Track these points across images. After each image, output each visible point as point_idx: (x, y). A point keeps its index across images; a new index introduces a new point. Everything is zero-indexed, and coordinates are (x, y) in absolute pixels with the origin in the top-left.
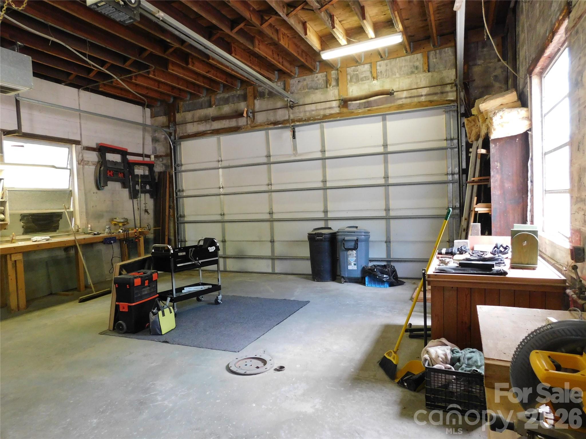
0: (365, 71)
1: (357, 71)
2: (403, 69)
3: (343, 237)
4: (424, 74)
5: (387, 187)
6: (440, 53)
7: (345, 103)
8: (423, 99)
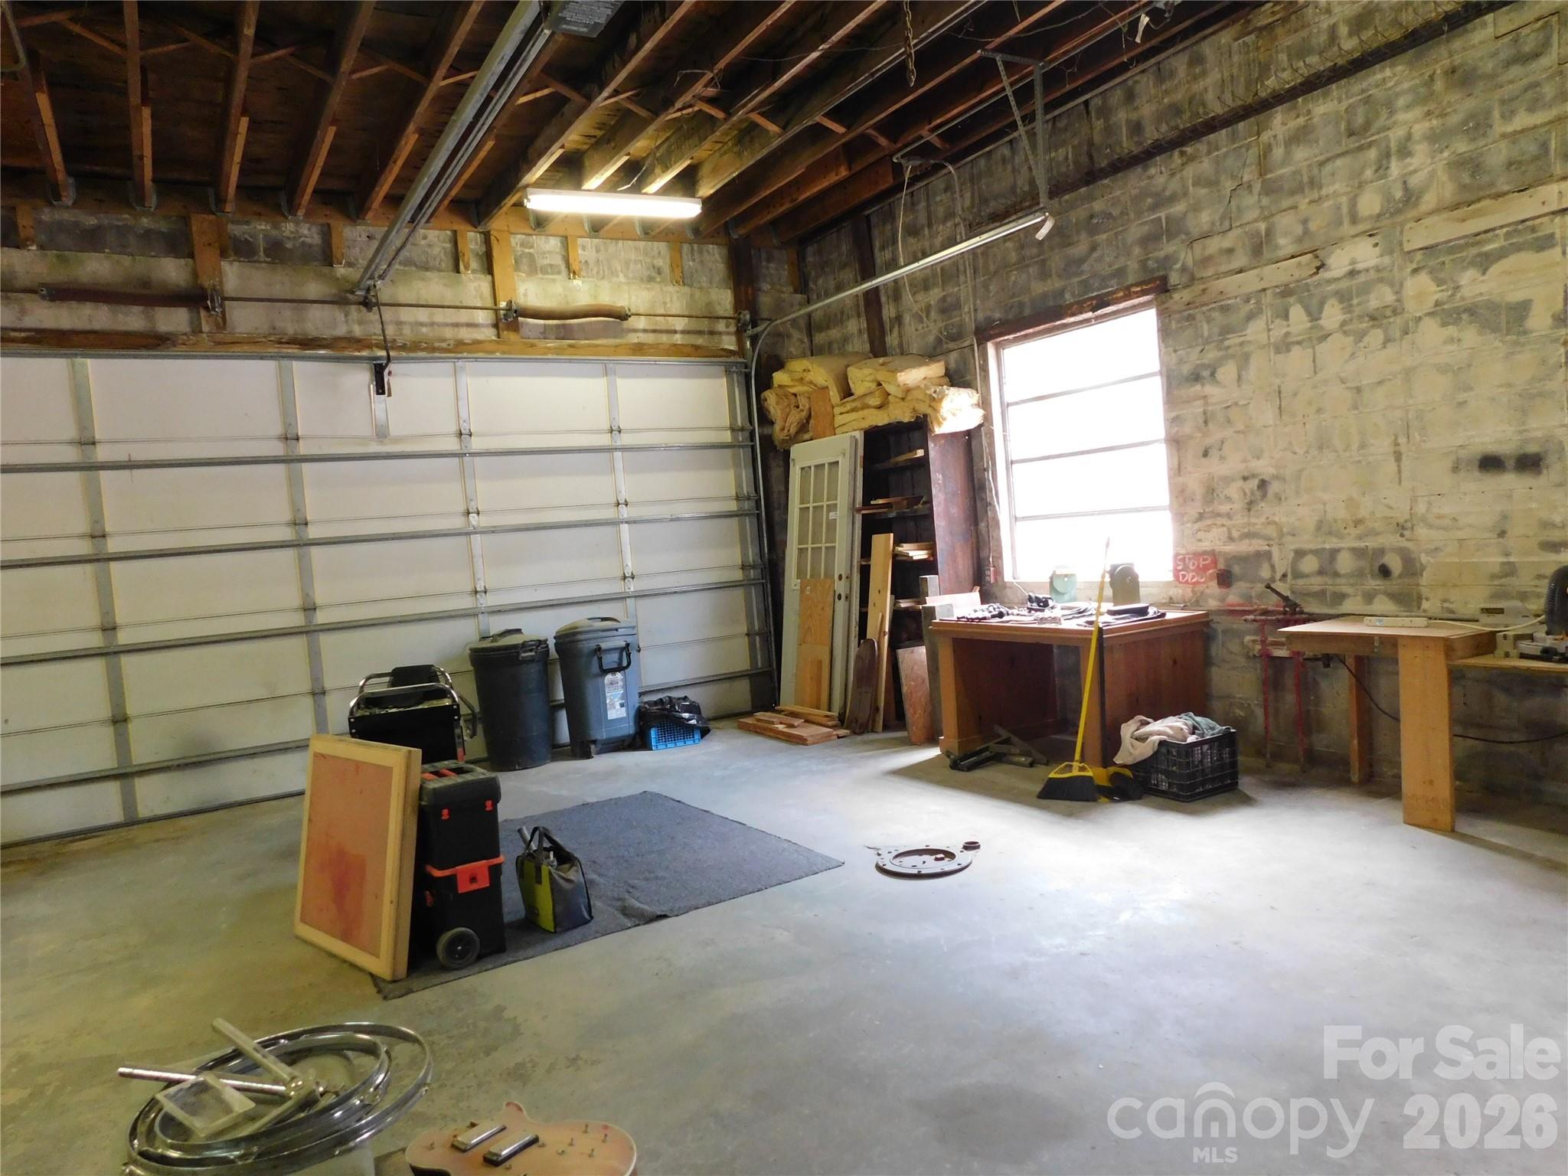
0: (549, 252)
1: (532, 247)
2: (632, 266)
4: (677, 288)
5: (618, 527)
6: (701, 252)
8: (678, 339)
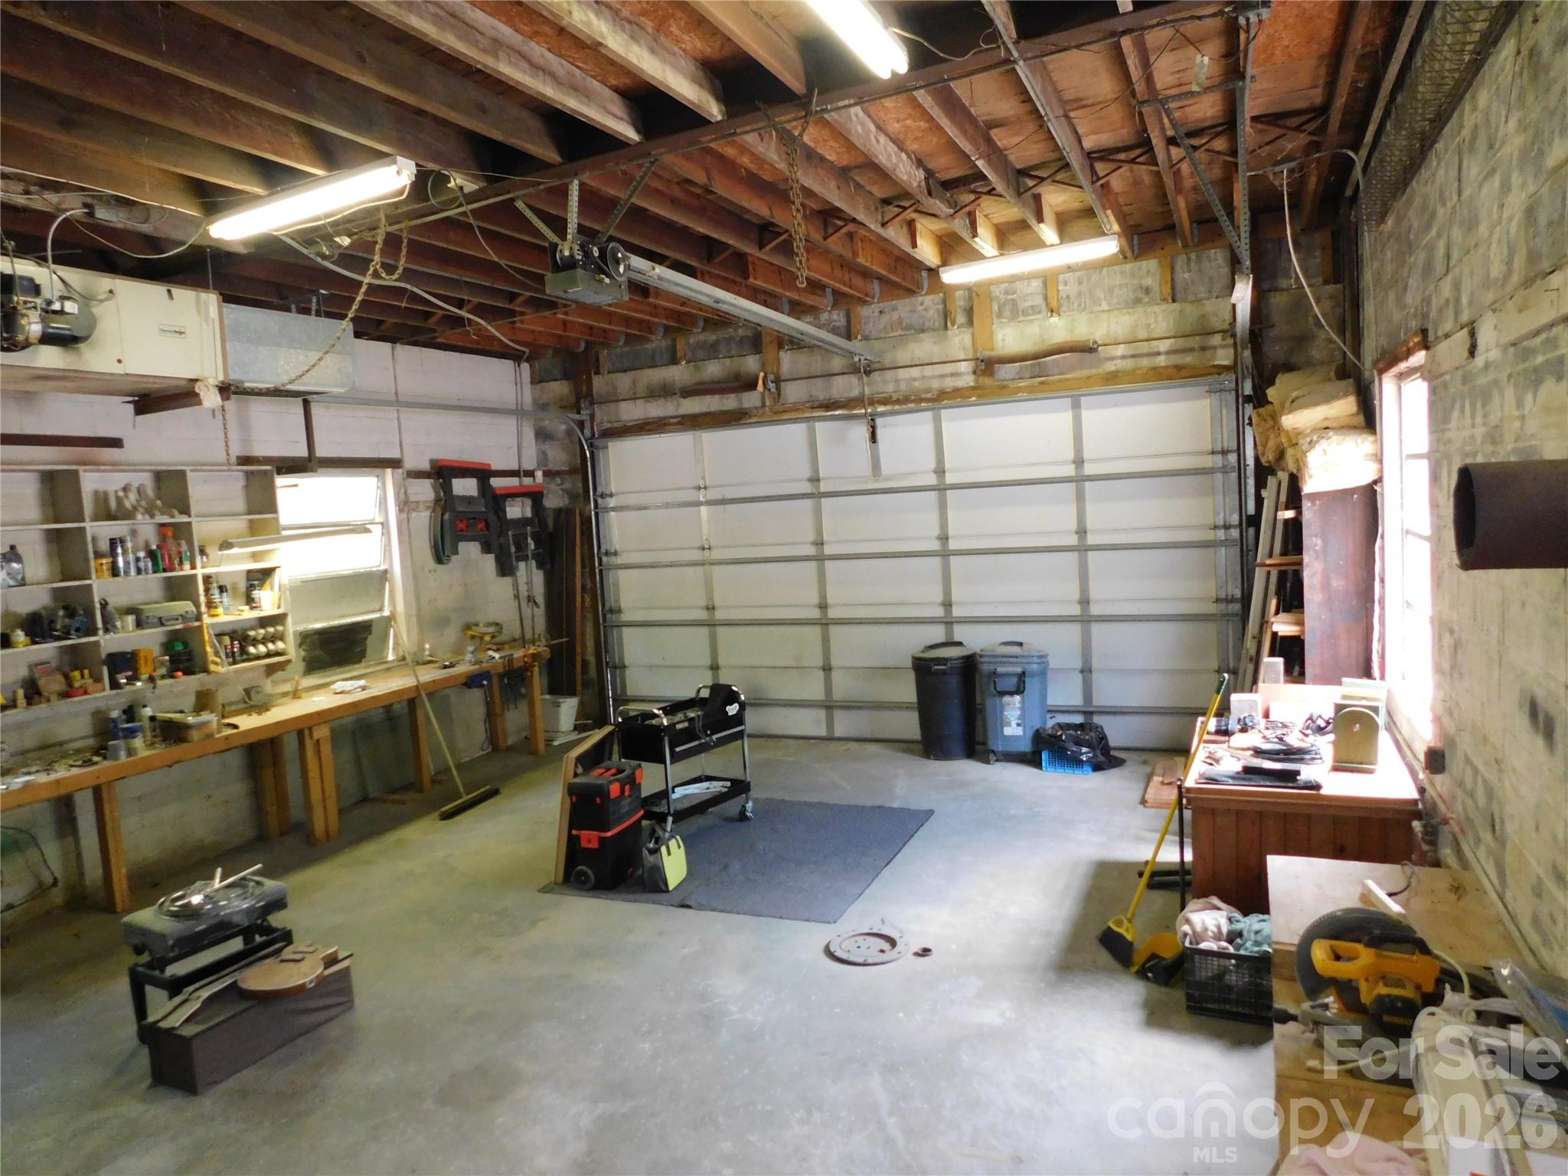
0: (1031, 294)
1: (1014, 293)
2: (1117, 292)
3: (992, 667)
4: (1164, 306)
5: (1083, 553)
6: (1199, 259)
7: (987, 366)
8: (1161, 361)
